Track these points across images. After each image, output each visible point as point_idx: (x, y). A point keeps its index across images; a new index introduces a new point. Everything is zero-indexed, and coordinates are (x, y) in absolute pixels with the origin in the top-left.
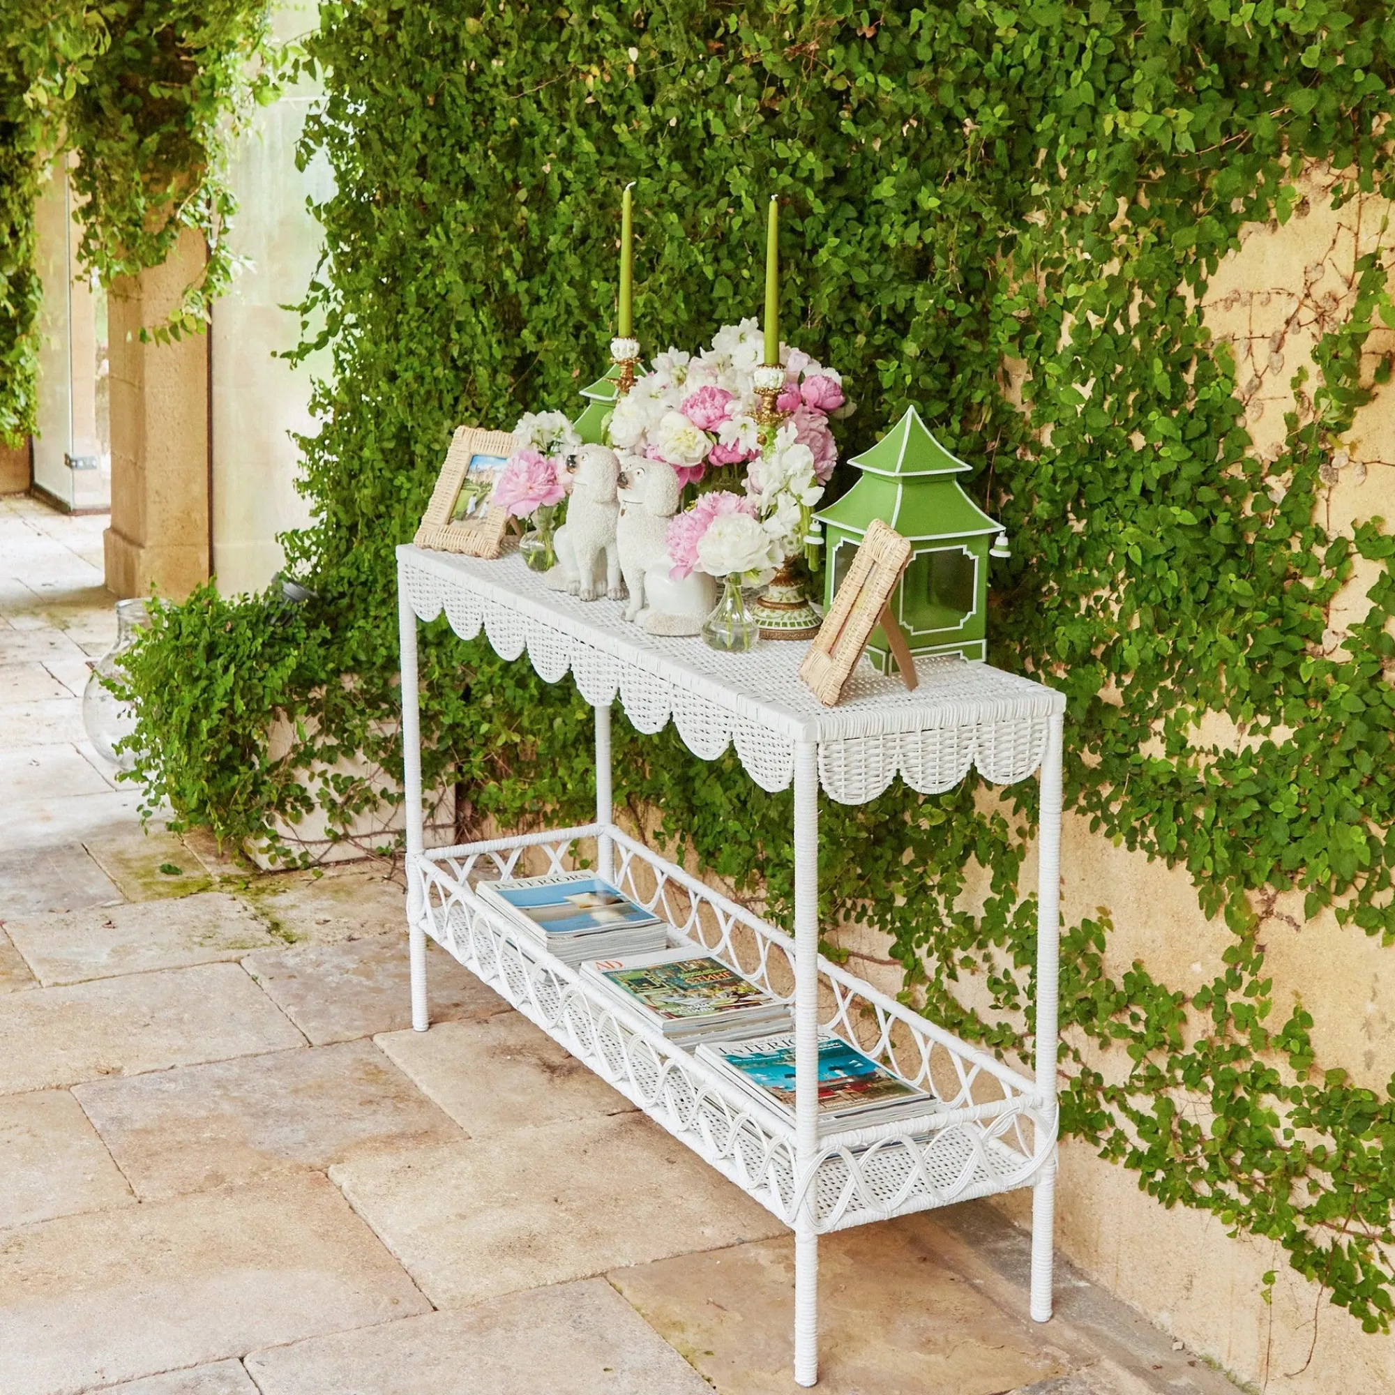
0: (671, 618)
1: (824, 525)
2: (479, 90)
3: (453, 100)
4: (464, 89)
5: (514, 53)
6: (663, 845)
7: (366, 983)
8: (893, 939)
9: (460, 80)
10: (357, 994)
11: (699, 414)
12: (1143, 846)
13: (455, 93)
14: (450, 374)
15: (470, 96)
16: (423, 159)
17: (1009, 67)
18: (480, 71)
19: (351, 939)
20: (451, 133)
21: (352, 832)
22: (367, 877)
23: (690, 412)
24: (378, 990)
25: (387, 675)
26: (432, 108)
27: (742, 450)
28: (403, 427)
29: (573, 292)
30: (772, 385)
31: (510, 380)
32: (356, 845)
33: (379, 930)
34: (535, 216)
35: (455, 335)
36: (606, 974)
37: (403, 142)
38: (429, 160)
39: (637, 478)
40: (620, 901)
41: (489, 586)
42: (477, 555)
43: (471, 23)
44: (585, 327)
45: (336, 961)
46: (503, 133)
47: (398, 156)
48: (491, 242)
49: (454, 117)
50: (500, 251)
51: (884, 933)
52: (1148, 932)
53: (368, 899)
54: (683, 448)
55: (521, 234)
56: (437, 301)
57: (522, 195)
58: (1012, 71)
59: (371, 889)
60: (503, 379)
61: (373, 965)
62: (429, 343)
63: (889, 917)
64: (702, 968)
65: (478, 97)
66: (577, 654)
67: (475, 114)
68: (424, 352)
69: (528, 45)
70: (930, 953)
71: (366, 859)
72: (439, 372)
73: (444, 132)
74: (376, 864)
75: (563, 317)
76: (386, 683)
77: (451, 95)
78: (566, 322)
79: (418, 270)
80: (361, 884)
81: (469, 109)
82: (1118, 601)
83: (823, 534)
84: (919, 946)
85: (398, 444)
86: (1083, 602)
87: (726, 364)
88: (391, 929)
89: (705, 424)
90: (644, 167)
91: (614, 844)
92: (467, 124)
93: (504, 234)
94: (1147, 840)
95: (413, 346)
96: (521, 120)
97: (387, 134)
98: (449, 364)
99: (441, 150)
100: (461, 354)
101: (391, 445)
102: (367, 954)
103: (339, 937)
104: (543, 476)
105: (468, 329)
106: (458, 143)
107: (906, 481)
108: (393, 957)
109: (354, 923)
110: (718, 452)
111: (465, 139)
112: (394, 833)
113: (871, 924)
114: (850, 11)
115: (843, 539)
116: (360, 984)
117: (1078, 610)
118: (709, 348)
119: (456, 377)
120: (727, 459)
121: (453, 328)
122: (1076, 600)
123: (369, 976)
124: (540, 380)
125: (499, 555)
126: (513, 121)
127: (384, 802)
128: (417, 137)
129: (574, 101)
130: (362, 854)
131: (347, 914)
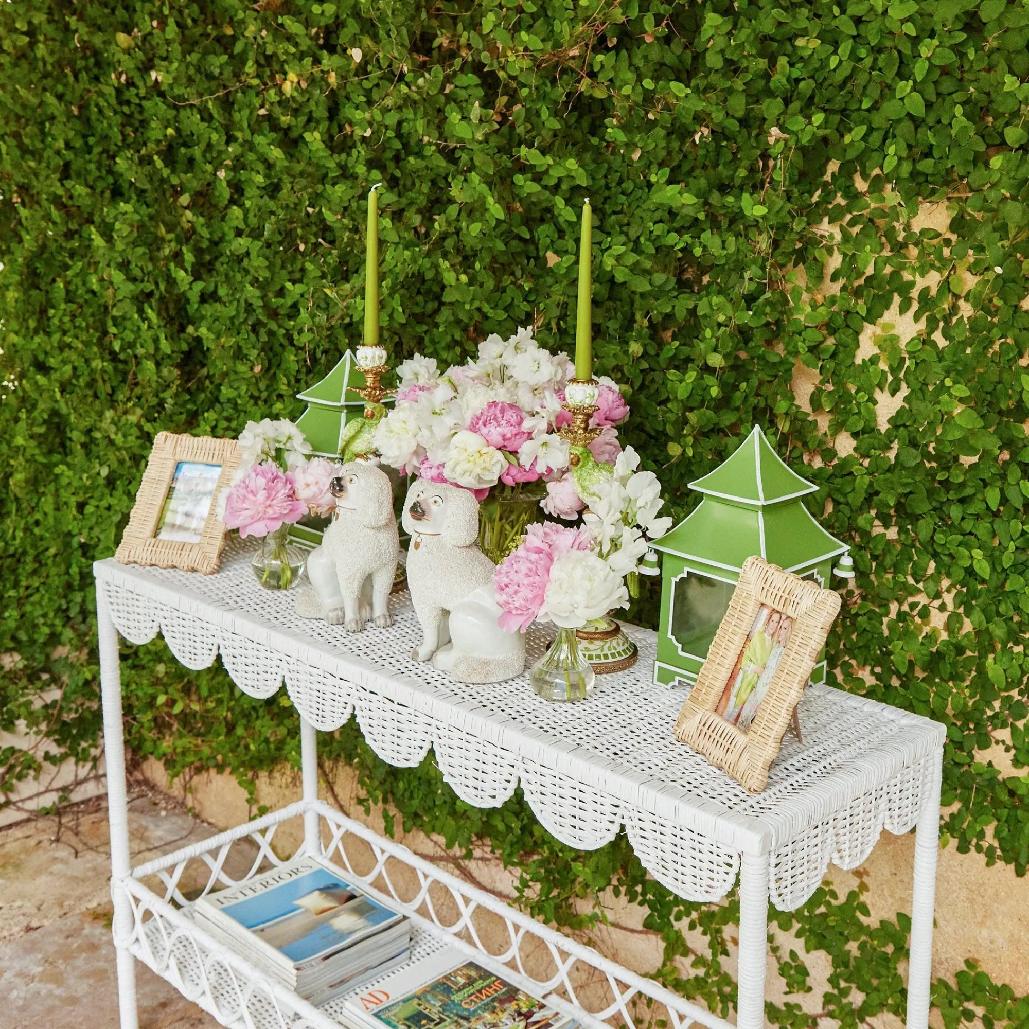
0: (486, 663)
1: (660, 554)
2: (128, 103)
3: (100, 111)
4: (113, 101)
5: (175, 65)
6: (368, 811)
7: (58, 992)
8: (646, 911)
9: (109, 91)
10: (51, 1010)
11: (495, 432)
12: (979, 849)
13: (102, 103)
14: (109, 366)
15: (118, 108)
16: (67, 165)
17: (797, 81)
18: (130, 84)
19: (29, 929)
20: (98, 143)
21: (13, 797)
22: (32, 842)
23: (484, 430)
24: (73, 1001)
25: (49, 650)
26: (78, 118)
27: (541, 468)
28: (55, 413)
29: (256, 292)
30: (588, 402)
31: (176, 372)
32: (19, 809)
33: (57, 911)
34: (201, 220)
35: (113, 330)
36: (377, 1015)
37: (44, 149)
38: (74, 167)
39: (434, 508)
40: (352, 897)
41: (229, 617)
42: (194, 570)
43: (122, 37)
44: (264, 325)
45: (17, 965)
46: (158, 142)
47: (39, 162)
48: (155, 244)
49: (101, 127)
50: (167, 251)
51: (635, 905)
52: (985, 933)
53: (39, 871)
54: (478, 470)
55: (188, 236)
56: (88, 297)
57: (185, 199)
58: (802, 85)
59: (40, 857)
60: (170, 373)
61: (61, 965)
62: (84, 337)
63: (639, 888)
64: (471, 982)
65: (126, 109)
66: (364, 704)
67: (123, 125)
68: (80, 346)
69: (193, 58)
70: (692, 926)
71: (28, 820)
72: (97, 364)
73: (91, 140)
74: (41, 824)
75: (242, 316)
76: (48, 657)
77: (97, 105)
78: (246, 320)
79: (66, 267)
80: (27, 851)
81: (119, 119)
82: (942, 608)
83: (660, 564)
84: (678, 919)
85: (48, 429)
86: (894, 607)
87: (503, 374)
88: (71, 908)
89: (501, 443)
90: (331, 175)
91: (321, 819)
92: (116, 135)
93: (171, 236)
94: (985, 845)
95: (68, 339)
96: (178, 130)
97: (26, 141)
98: (107, 357)
99: (87, 157)
100: (123, 349)
101: (42, 430)
102: (52, 949)
103: (16, 929)
104: (283, 492)
105: (128, 324)
106: (106, 151)
107: (766, 509)
108: (81, 949)
109: (29, 907)
110: (514, 472)
111: (113, 148)
112: (57, 790)
113: (617, 893)
114: (634, 13)
115: (686, 569)
116: (50, 994)
117: (887, 614)
118: (475, 357)
119: (115, 368)
120: (522, 479)
121: (110, 323)
122: (885, 605)
123: (57, 979)
124: (204, 371)
125: (219, 569)
126: (170, 131)
127: (47, 765)
128: (61, 144)
129: (246, 112)
130: (24, 816)
131: (22, 896)
